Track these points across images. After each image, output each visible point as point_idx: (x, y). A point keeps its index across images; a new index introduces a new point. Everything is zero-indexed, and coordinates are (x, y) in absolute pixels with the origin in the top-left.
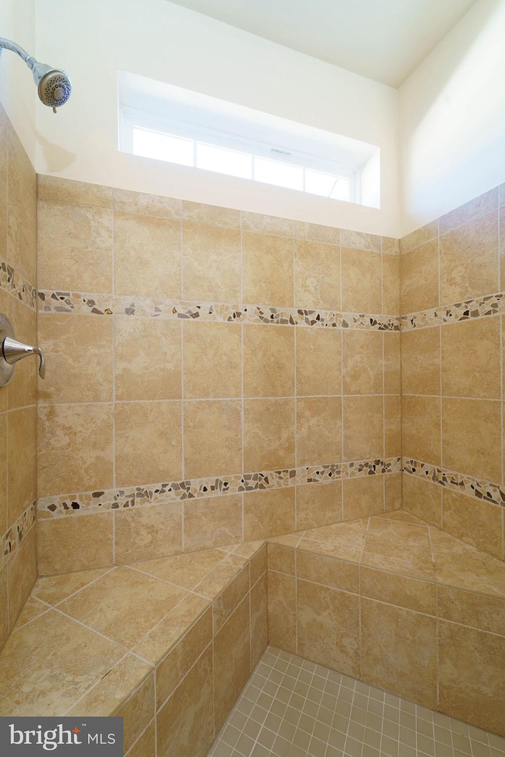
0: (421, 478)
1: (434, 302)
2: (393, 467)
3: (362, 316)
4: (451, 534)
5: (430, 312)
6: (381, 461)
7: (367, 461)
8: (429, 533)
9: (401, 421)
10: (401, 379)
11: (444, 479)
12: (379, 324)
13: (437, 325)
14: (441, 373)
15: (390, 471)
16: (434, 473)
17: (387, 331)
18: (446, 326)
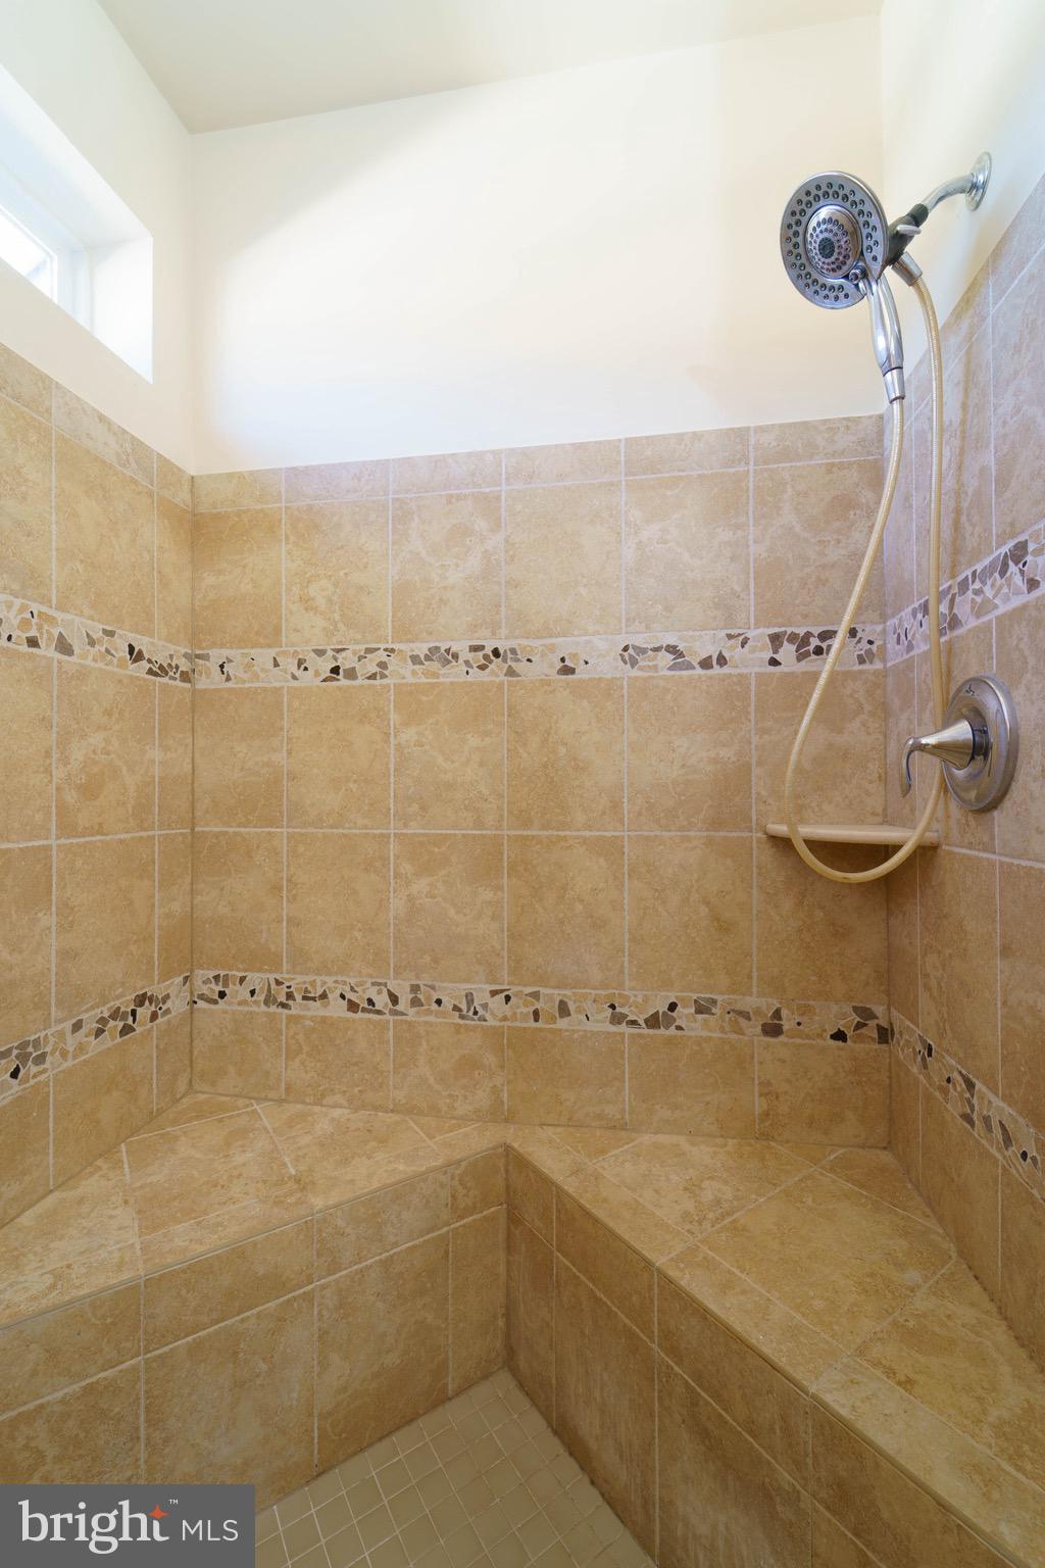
0: (240, 1008)
1: (273, 636)
2: (173, 1002)
3: (110, 634)
4: (304, 1102)
5: (264, 656)
6: (149, 994)
7: (117, 1003)
8: (264, 1120)
9: (192, 890)
10: (193, 795)
11: (290, 996)
12: (149, 661)
13: (277, 684)
14: (285, 782)
15: (168, 1011)
16: (269, 990)
17: (166, 680)
18: (296, 689)
